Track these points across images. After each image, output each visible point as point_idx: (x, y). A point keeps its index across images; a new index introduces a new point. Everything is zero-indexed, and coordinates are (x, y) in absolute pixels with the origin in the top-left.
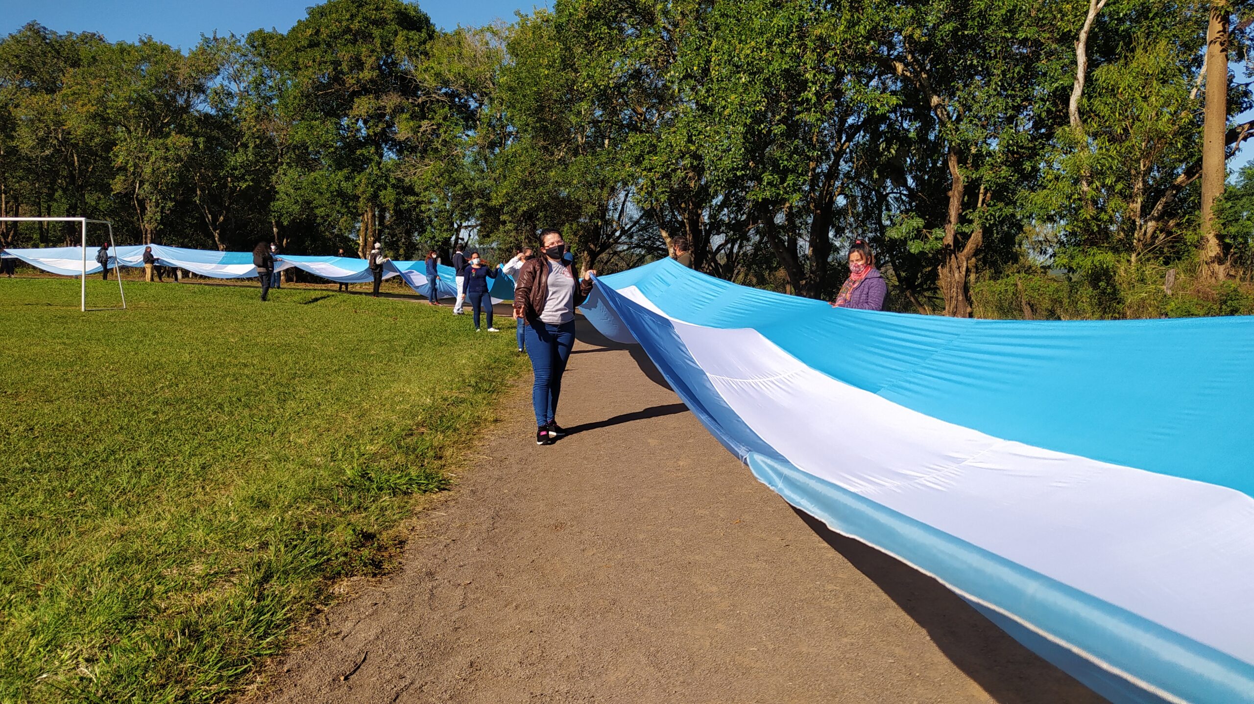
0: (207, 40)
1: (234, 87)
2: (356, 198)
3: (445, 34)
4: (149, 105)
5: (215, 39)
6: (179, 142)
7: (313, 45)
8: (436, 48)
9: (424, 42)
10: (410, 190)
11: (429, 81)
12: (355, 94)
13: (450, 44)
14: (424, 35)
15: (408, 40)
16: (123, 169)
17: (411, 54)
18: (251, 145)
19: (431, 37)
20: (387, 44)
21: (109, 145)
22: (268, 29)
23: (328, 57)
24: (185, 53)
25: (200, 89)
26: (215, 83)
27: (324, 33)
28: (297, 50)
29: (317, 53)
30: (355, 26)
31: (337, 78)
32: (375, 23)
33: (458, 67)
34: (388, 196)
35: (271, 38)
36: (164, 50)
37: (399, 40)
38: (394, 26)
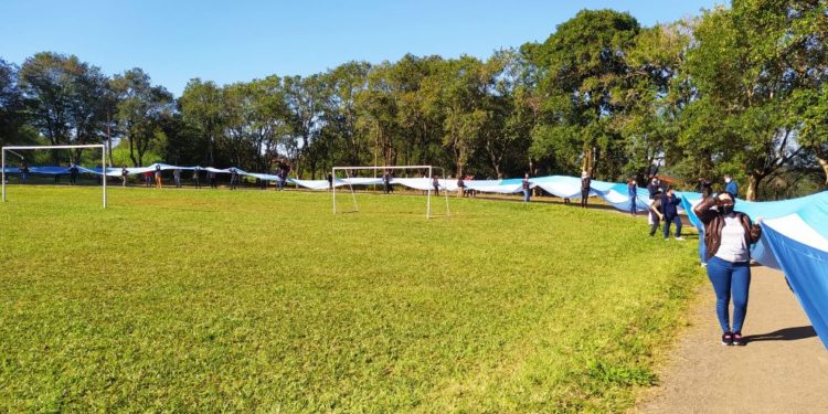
0: (497, 53)
1: (511, 79)
2: (582, 143)
3: (647, 30)
4: (464, 94)
5: (502, 52)
6: (480, 114)
7: (559, 49)
8: (641, 40)
9: (632, 37)
10: (618, 136)
11: (635, 63)
12: (584, 77)
13: (650, 36)
14: (632, 32)
15: (621, 37)
16: (449, 132)
17: (623, 46)
18: (520, 113)
19: (637, 33)
20: (607, 42)
21: (442, 118)
22: (532, 42)
23: (568, 55)
24: (484, 62)
25: (492, 82)
26: (500, 78)
27: (567, 40)
28: (550, 53)
29: (562, 53)
30: (586, 33)
31: (574, 68)
32: (600, 29)
33: (656, 51)
34: (603, 141)
35: (534, 46)
36: (473, 60)
37: (616, 38)
38: (613, 29)
